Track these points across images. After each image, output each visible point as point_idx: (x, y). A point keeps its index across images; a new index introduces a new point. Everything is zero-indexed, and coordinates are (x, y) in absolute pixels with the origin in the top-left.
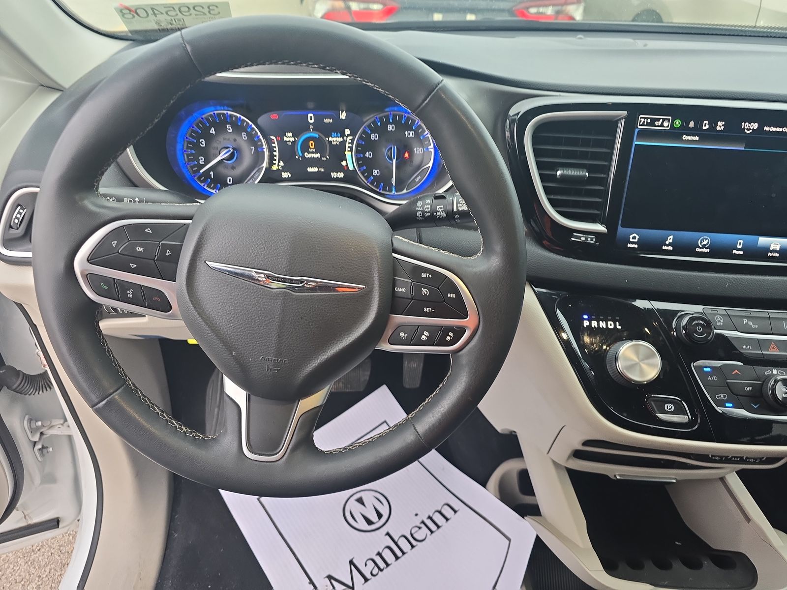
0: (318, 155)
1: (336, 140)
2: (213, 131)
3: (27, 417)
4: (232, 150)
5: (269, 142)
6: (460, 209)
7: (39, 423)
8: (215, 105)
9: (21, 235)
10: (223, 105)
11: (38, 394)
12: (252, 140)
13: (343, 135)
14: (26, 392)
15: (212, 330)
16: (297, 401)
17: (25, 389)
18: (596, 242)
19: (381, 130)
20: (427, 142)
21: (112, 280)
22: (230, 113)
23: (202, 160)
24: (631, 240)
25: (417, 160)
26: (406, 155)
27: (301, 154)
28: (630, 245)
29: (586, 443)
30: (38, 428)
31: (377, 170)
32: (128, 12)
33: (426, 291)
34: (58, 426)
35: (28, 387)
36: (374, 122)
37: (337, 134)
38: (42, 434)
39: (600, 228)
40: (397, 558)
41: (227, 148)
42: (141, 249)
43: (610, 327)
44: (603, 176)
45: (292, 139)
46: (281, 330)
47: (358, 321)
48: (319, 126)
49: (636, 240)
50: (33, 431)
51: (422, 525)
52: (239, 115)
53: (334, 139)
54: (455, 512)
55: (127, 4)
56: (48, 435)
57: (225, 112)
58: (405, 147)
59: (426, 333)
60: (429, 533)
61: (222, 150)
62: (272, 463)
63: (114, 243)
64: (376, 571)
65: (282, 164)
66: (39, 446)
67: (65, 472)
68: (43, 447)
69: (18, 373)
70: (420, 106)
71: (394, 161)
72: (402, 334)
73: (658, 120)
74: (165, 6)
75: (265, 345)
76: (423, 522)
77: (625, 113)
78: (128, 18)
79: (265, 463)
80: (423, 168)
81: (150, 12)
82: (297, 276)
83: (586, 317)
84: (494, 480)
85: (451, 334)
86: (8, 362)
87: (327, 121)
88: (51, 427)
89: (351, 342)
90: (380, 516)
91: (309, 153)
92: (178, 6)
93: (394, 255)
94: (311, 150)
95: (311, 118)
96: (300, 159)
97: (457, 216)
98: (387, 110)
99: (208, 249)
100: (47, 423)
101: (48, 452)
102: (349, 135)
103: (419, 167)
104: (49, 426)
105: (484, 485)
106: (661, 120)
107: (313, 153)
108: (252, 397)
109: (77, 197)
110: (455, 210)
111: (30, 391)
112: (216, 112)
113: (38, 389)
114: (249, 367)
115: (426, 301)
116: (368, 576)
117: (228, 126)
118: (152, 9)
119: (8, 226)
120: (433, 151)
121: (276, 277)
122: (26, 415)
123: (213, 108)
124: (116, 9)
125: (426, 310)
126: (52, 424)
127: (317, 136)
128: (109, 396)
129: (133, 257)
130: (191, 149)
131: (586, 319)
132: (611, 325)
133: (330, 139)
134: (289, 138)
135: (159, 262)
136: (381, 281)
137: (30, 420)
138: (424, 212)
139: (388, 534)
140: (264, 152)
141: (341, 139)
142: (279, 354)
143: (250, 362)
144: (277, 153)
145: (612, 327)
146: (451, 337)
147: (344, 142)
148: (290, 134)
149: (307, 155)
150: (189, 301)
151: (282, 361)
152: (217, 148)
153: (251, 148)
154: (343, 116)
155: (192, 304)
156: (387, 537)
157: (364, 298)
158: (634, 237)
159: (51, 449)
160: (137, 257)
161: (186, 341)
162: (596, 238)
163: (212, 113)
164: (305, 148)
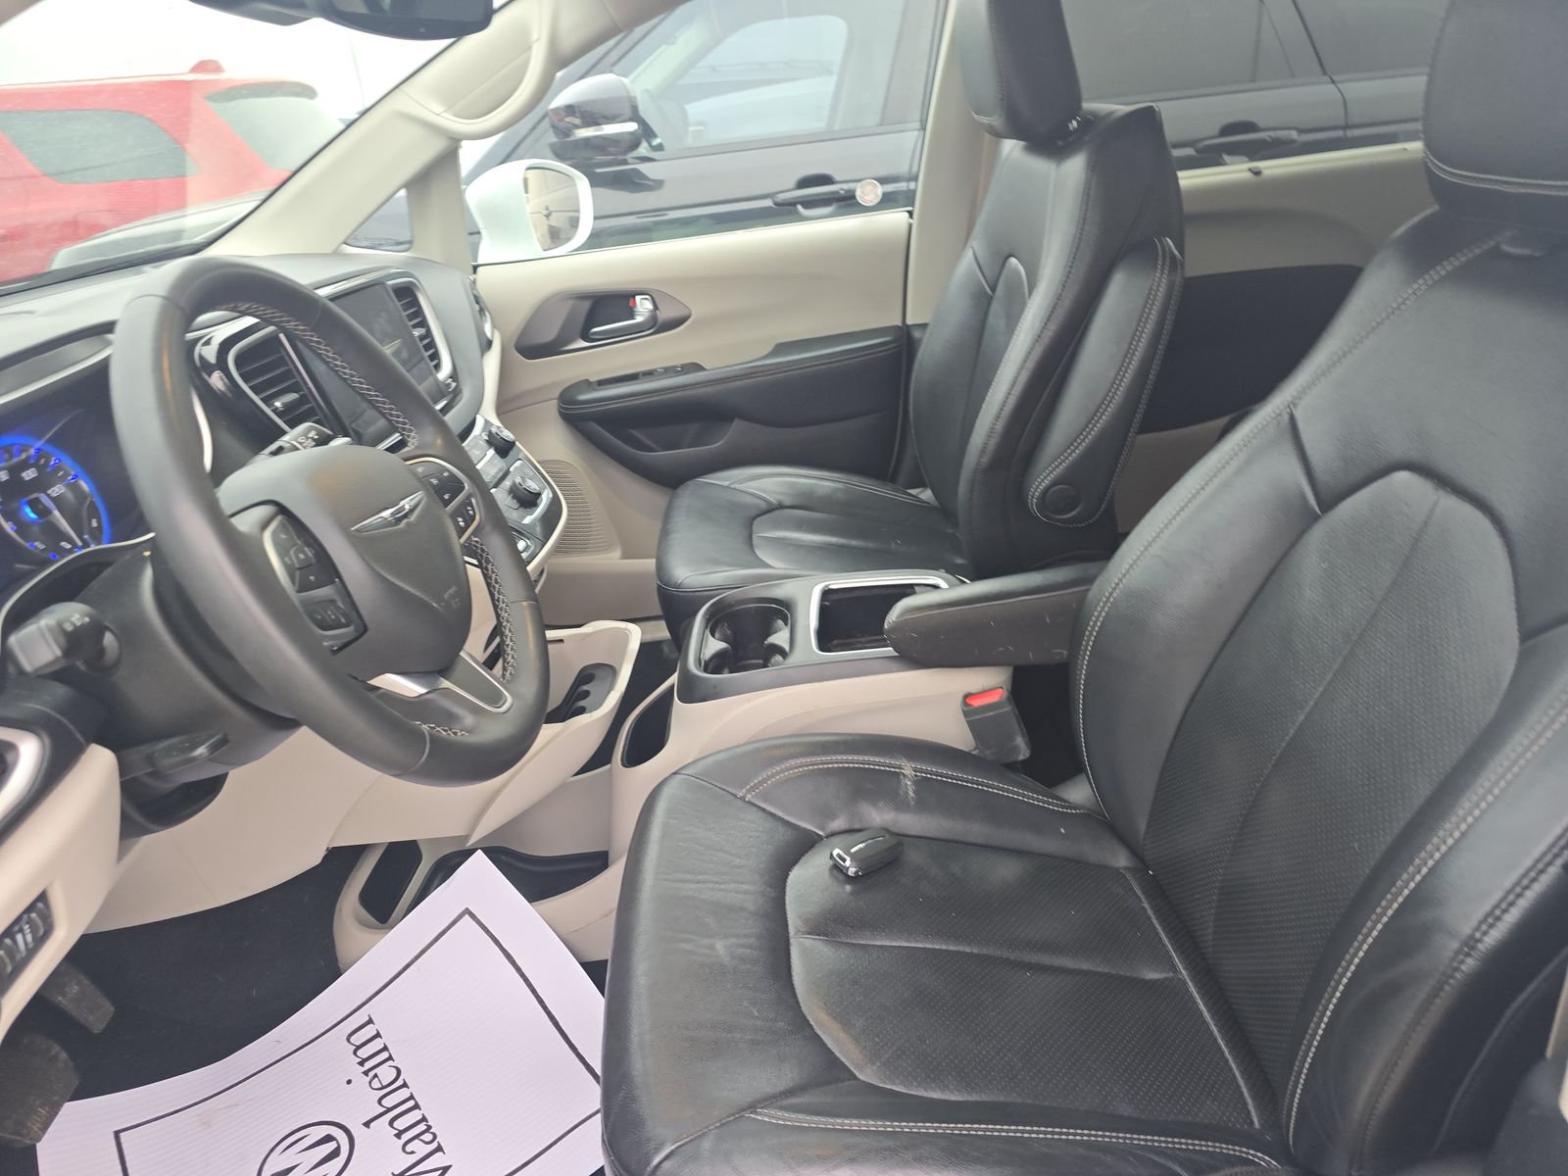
40: (416, 1106)
44: (303, 392)
51: (371, 1074)
54: (368, 1023)
60: (390, 1063)
64: (428, 1137)
76: (366, 1073)
90: (328, 1138)
116: (434, 1145)
139: (367, 1124)
156: (372, 1125)
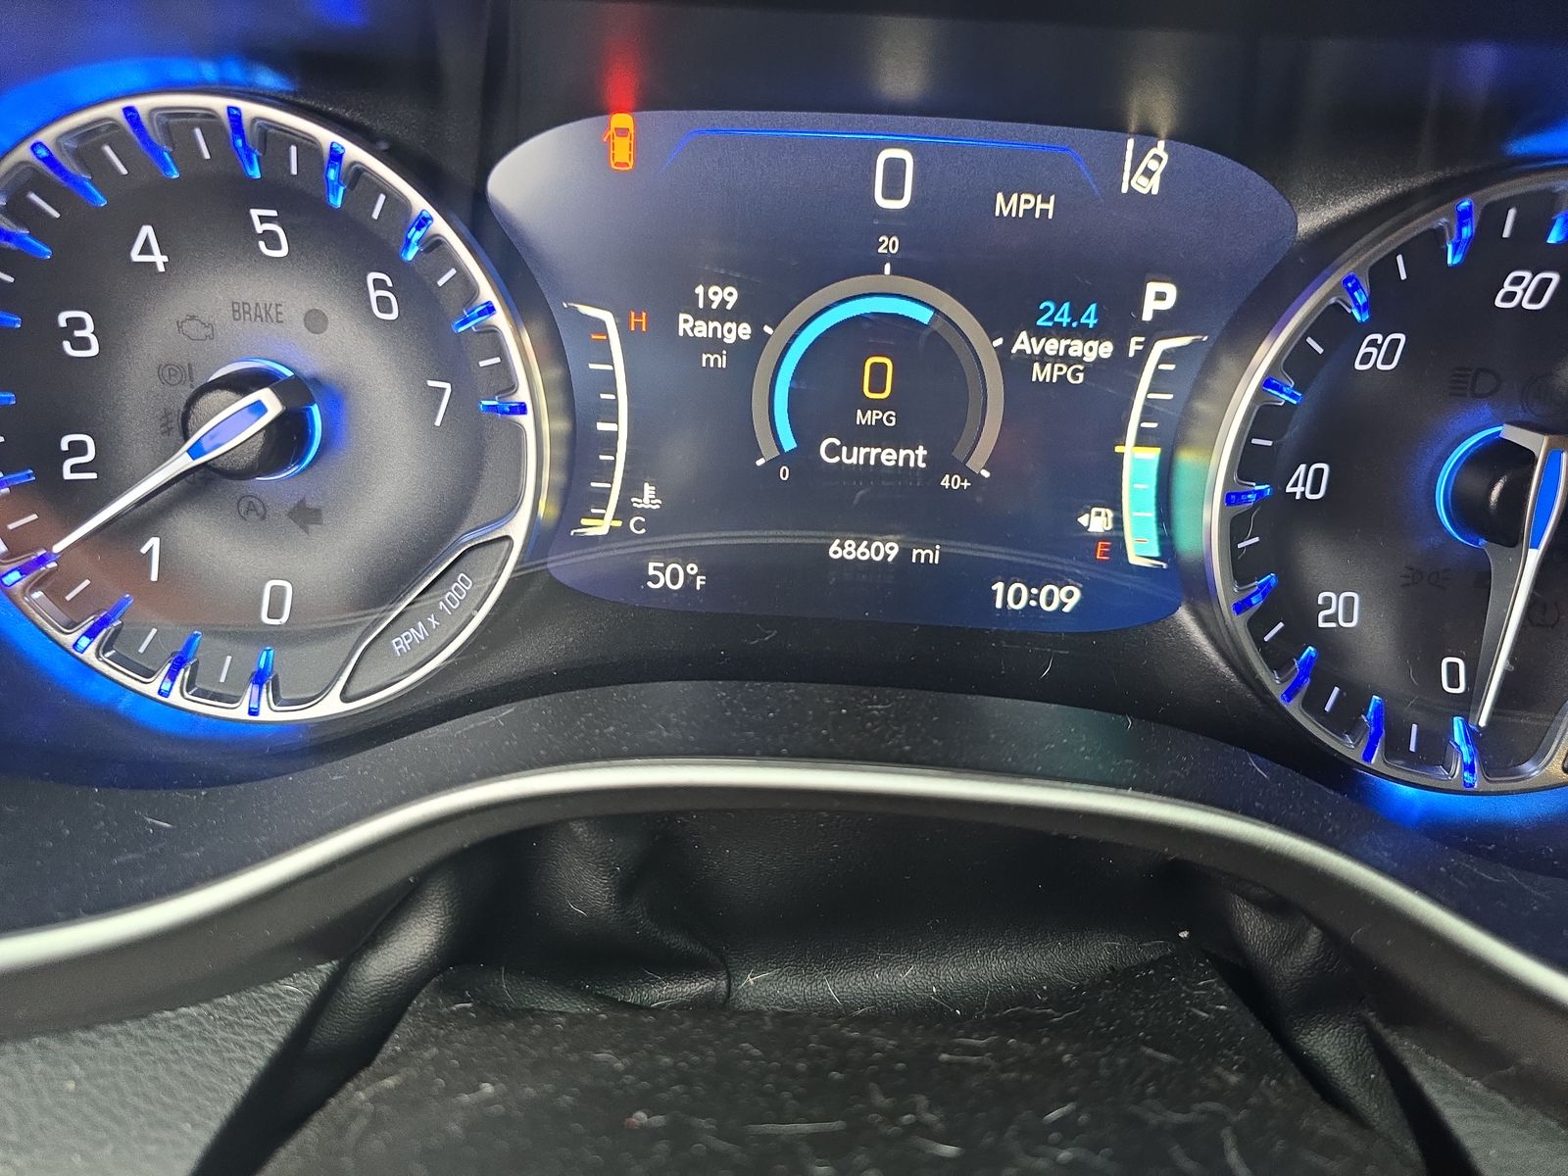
0: (913, 457)
1: (1061, 351)
2: (147, 250)
12: (436, 329)
13: (1120, 320)
19: (1446, 305)
22: (261, 111)
27: (789, 443)
37: (1076, 314)
45: (737, 332)
52: (325, 135)
53: (1053, 346)
65: (649, 499)
87: (1013, 205)
91: (853, 434)
94: (865, 418)
95: (894, 176)
96: (784, 473)
102: (1165, 324)
107: (877, 436)
112: (155, 103)
117: (260, 217)
127: (924, 315)
133: (1023, 344)
134: (714, 320)
141: (1098, 350)
144: (618, 427)
148: (726, 297)
149: (833, 452)
153: (430, 387)
154: (1146, 172)
163: (114, 110)
164: (828, 400)
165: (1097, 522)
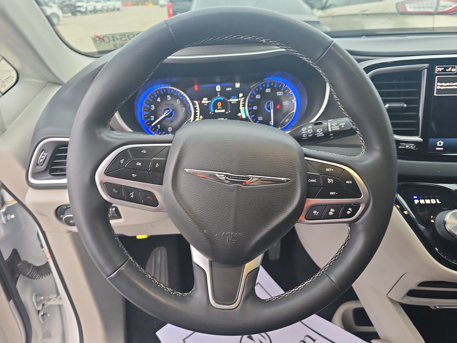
0: (224, 111)
1: (234, 100)
2: (159, 100)
3: (34, 294)
4: (171, 110)
5: (194, 104)
6: (333, 130)
7: (42, 298)
8: (160, 84)
9: (45, 168)
10: (166, 83)
11: (42, 278)
12: (184, 103)
13: (238, 97)
14: (35, 277)
15: (190, 216)
16: (244, 264)
17: (34, 276)
18: (416, 148)
19: (262, 92)
20: (291, 98)
21: (120, 186)
22: (170, 87)
23: (153, 118)
24: (438, 145)
25: (285, 109)
26: (278, 107)
27: (213, 111)
28: (437, 149)
29: (422, 284)
30: (41, 301)
31: (261, 117)
32: (99, 39)
33: (331, 180)
34: (54, 299)
35: (36, 274)
36: (258, 88)
37: (234, 97)
38: (43, 305)
39: (418, 139)
41: (168, 109)
42: (140, 164)
43: (432, 202)
44: (415, 106)
45: (208, 102)
46: (236, 213)
47: (288, 204)
48: (223, 92)
49: (442, 145)
50: (38, 303)
52: (175, 89)
53: (233, 100)
54: (314, 341)
55: (98, 34)
56: (47, 306)
57: (167, 87)
58: (278, 102)
59: (332, 210)
61: (165, 111)
62: (232, 310)
63: (122, 161)
65: (201, 117)
66: (41, 313)
67: (56, 330)
68: (44, 314)
69: (30, 265)
70: (319, 58)
71: (272, 111)
72: (315, 212)
73: (448, 68)
74: (121, 34)
75: (226, 224)
77: (427, 65)
78: (98, 44)
79: (227, 311)
80: (290, 113)
81: (111, 39)
82: (246, 174)
83: (415, 197)
84: (338, 316)
85: (350, 209)
86: (23, 258)
87: (228, 89)
88: (49, 300)
89: (284, 219)
91: (218, 109)
92: (128, 34)
93: (306, 158)
94: (219, 108)
95: (218, 88)
96: (213, 113)
97: (332, 134)
98: (265, 80)
99: (186, 161)
100: (47, 298)
101: (47, 317)
102: (242, 97)
103: (287, 113)
104: (47, 299)
105: (330, 319)
106: (451, 68)
108: (213, 263)
109: (97, 132)
110: (330, 130)
111: (37, 277)
112: (161, 88)
113: (42, 275)
114: (215, 240)
115: (331, 187)
117: (168, 96)
118: (113, 37)
119: (36, 164)
120: (295, 103)
121: (232, 176)
122: (33, 293)
123: (159, 86)
124: (92, 38)
125: (332, 193)
126: (50, 298)
127: (222, 99)
128: (119, 268)
129: (134, 169)
130: (146, 111)
131: (416, 199)
132: (433, 201)
133: (231, 100)
134: (205, 101)
135: (151, 172)
136: (301, 175)
137: (36, 296)
138: (308, 134)
140: (191, 110)
141: (237, 100)
142: (235, 230)
143: (215, 237)
144: (198, 111)
145: (435, 202)
146: (350, 211)
147: (239, 102)
148: (206, 99)
149: (216, 111)
150: (173, 196)
151: (238, 235)
152: (161, 110)
153: (183, 108)
154: (238, 85)
155: (176, 198)
157: (290, 188)
158: (440, 143)
159: (49, 315)
160: (137, 169)
161: (135, 237)
162: (416, 145)
163: (159, 89)
164: (215, 107)
165: (239, 115)
